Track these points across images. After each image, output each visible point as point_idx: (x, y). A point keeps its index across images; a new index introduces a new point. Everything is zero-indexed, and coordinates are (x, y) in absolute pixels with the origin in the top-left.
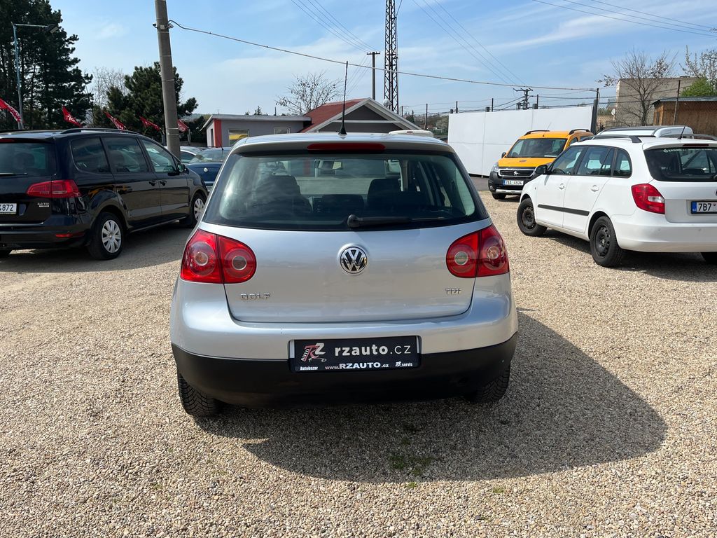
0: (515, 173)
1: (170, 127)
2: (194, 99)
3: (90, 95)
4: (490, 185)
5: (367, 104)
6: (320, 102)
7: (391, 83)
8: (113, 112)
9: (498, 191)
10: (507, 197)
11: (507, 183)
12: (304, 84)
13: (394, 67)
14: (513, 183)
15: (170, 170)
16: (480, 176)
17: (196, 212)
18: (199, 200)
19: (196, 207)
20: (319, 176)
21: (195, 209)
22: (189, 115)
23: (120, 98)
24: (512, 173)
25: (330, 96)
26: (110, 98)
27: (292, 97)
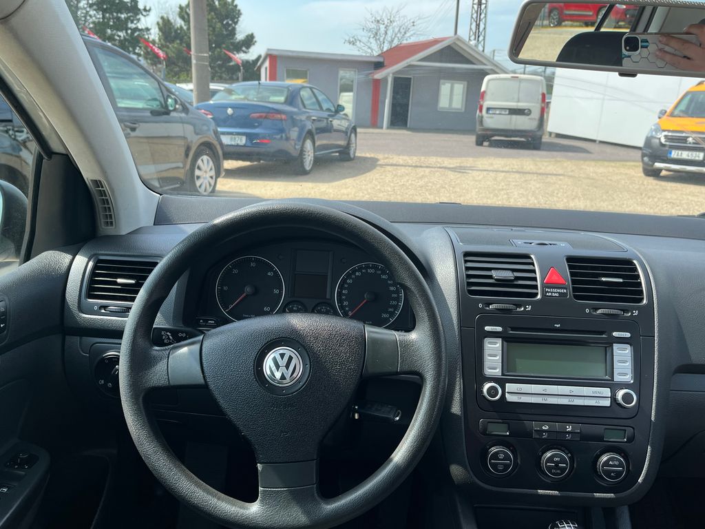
0: (690, 140)
1: (196, 51)
2: (252, 34)
3: (148, 29)
4: (643, 155)
5: (455, 43)
6: (396, 43)
7: (478, 26)
8: (162, 45)
9: (658, 165)
10: (664, 173)
11: (675, 154)
12: (378, 21)
13: (483, 6)
14: (685, 155)
15: (155, 105)
16: (594, 141)
17: (198, 177)
18: (205, 158)
19: (199, 168)
20: (388, 128)
21: (197, 172)
22: (245, 52)
23: (170, 29)
24: (684, 139)
25: (408, 34)
26: (160, 29)
27: (364, 36)
